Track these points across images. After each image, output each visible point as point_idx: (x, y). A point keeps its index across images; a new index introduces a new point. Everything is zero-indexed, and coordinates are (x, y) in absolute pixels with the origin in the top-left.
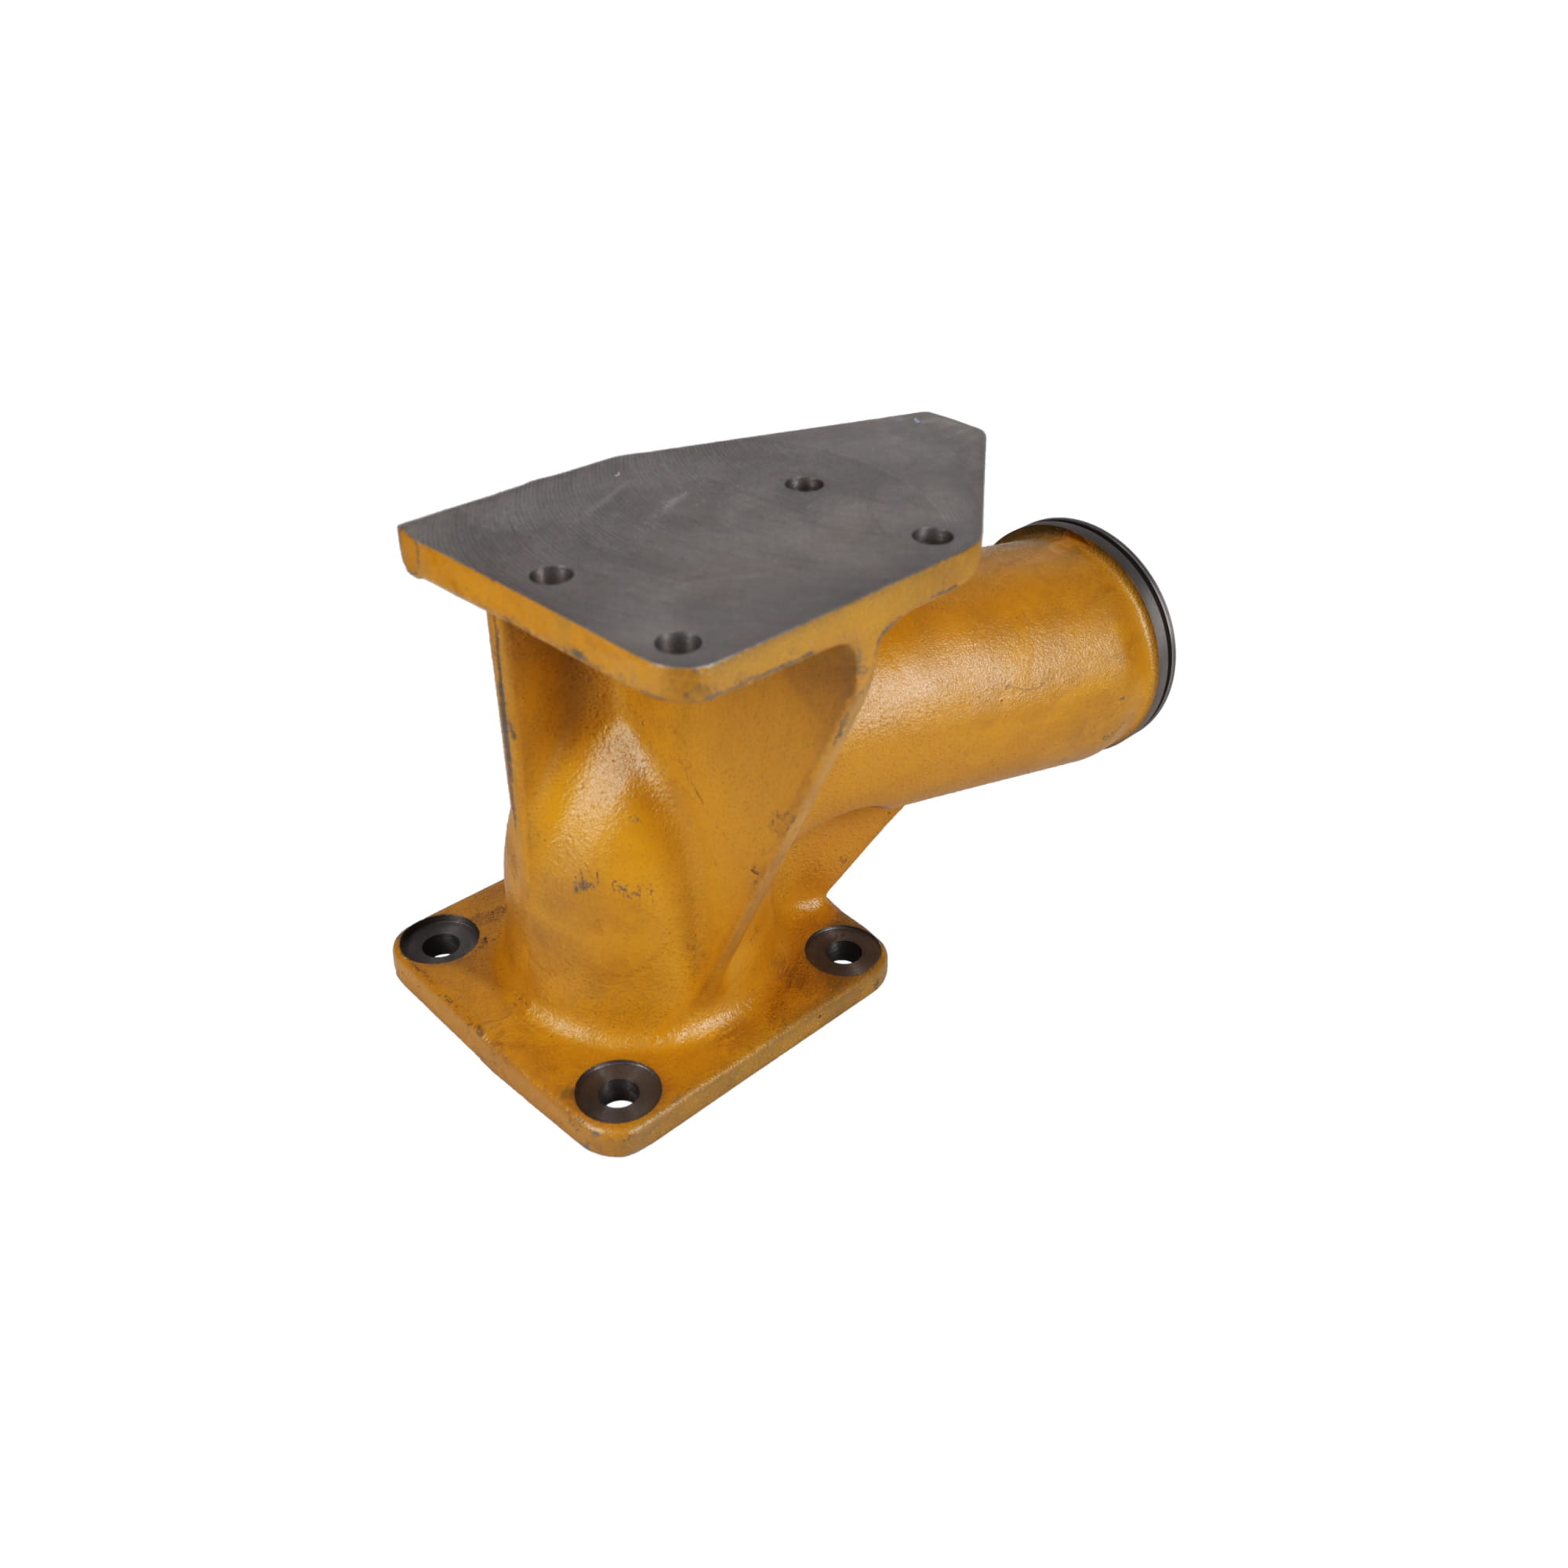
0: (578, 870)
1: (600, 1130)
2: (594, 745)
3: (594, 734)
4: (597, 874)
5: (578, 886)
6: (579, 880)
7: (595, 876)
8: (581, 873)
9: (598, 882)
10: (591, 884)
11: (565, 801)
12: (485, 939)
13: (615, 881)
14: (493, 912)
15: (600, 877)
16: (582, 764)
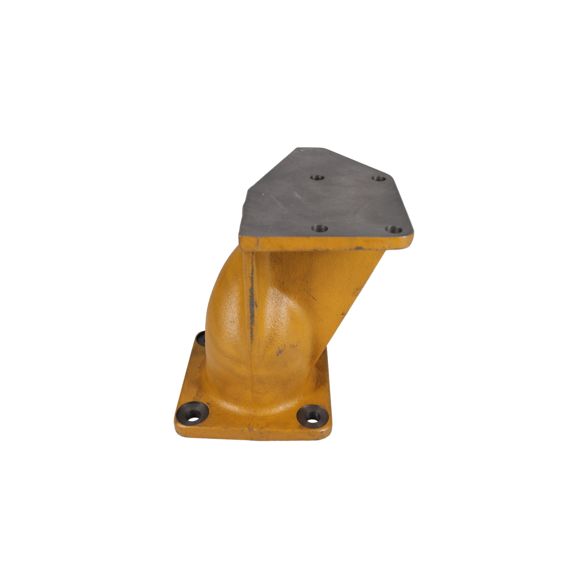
0: (277, 347)
1: (324, 430)
2: (267, 300)
3: (266, 296)
4: (284, 345)
5: (278, 353)
6: (278, 351)
7: (284, 346)
8: (279, 348)
9: (285, 348)
10: (283, 350)
11: (265, 325)
12: (208, 403)
13: (290, 344)
14: (197, 394)
15: (285, 346)
16: (266, 309)
